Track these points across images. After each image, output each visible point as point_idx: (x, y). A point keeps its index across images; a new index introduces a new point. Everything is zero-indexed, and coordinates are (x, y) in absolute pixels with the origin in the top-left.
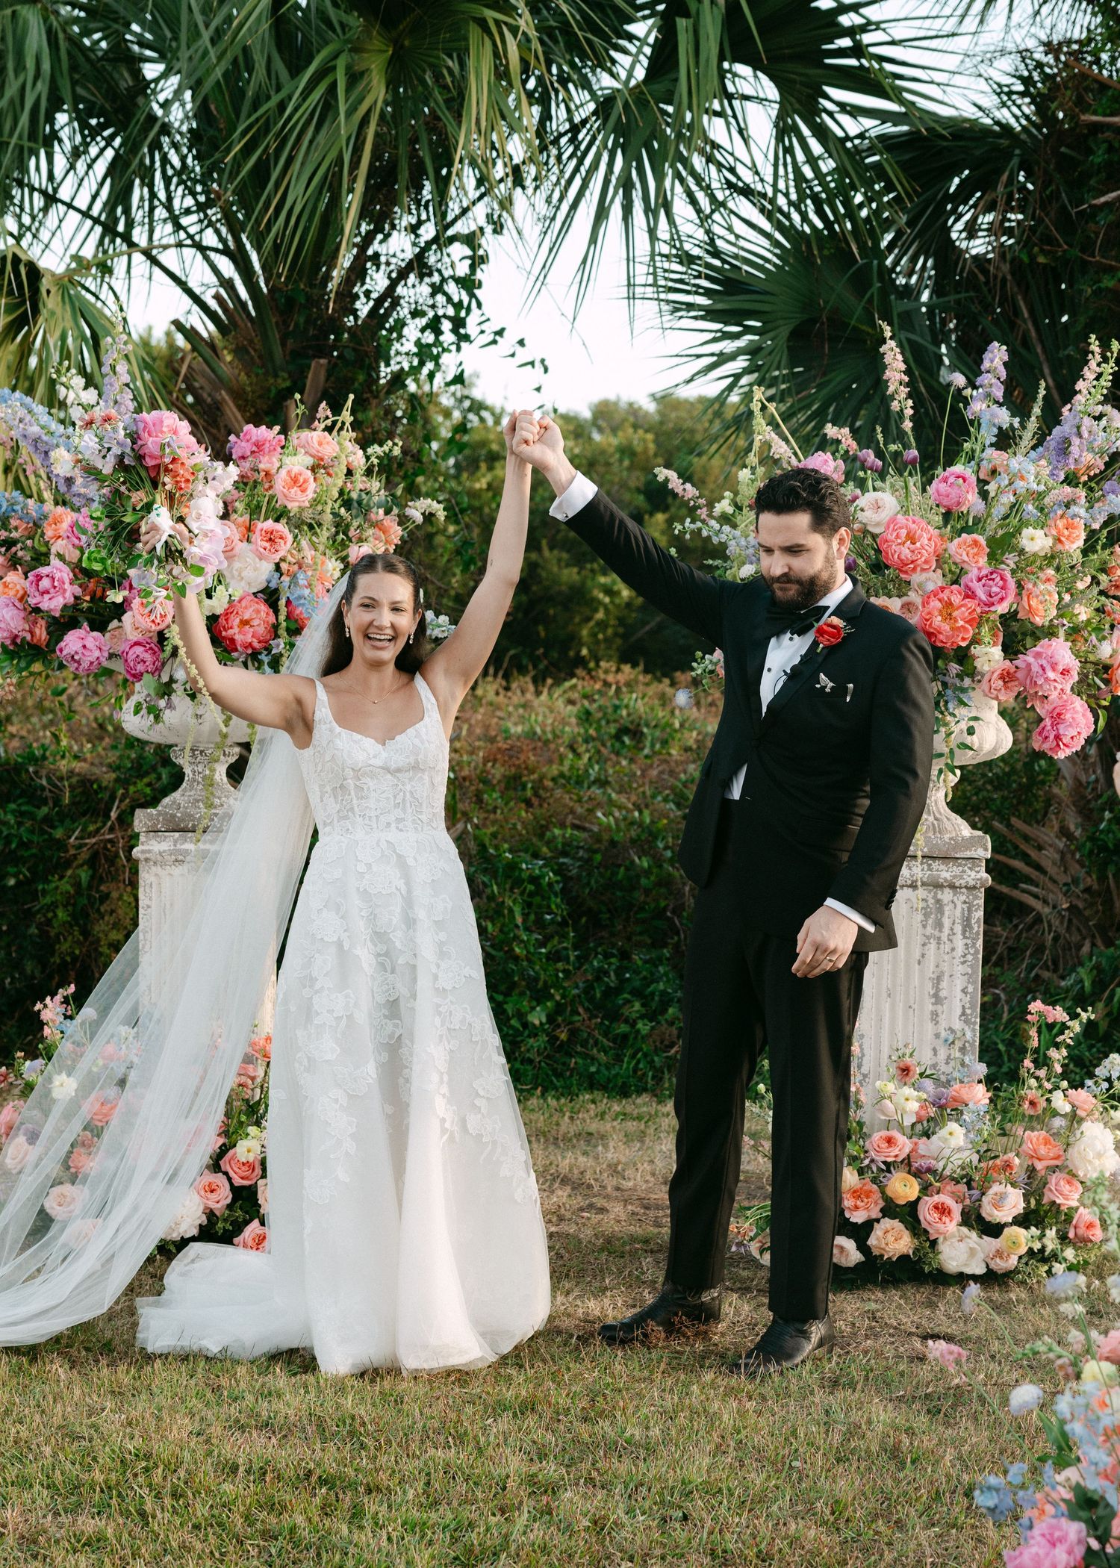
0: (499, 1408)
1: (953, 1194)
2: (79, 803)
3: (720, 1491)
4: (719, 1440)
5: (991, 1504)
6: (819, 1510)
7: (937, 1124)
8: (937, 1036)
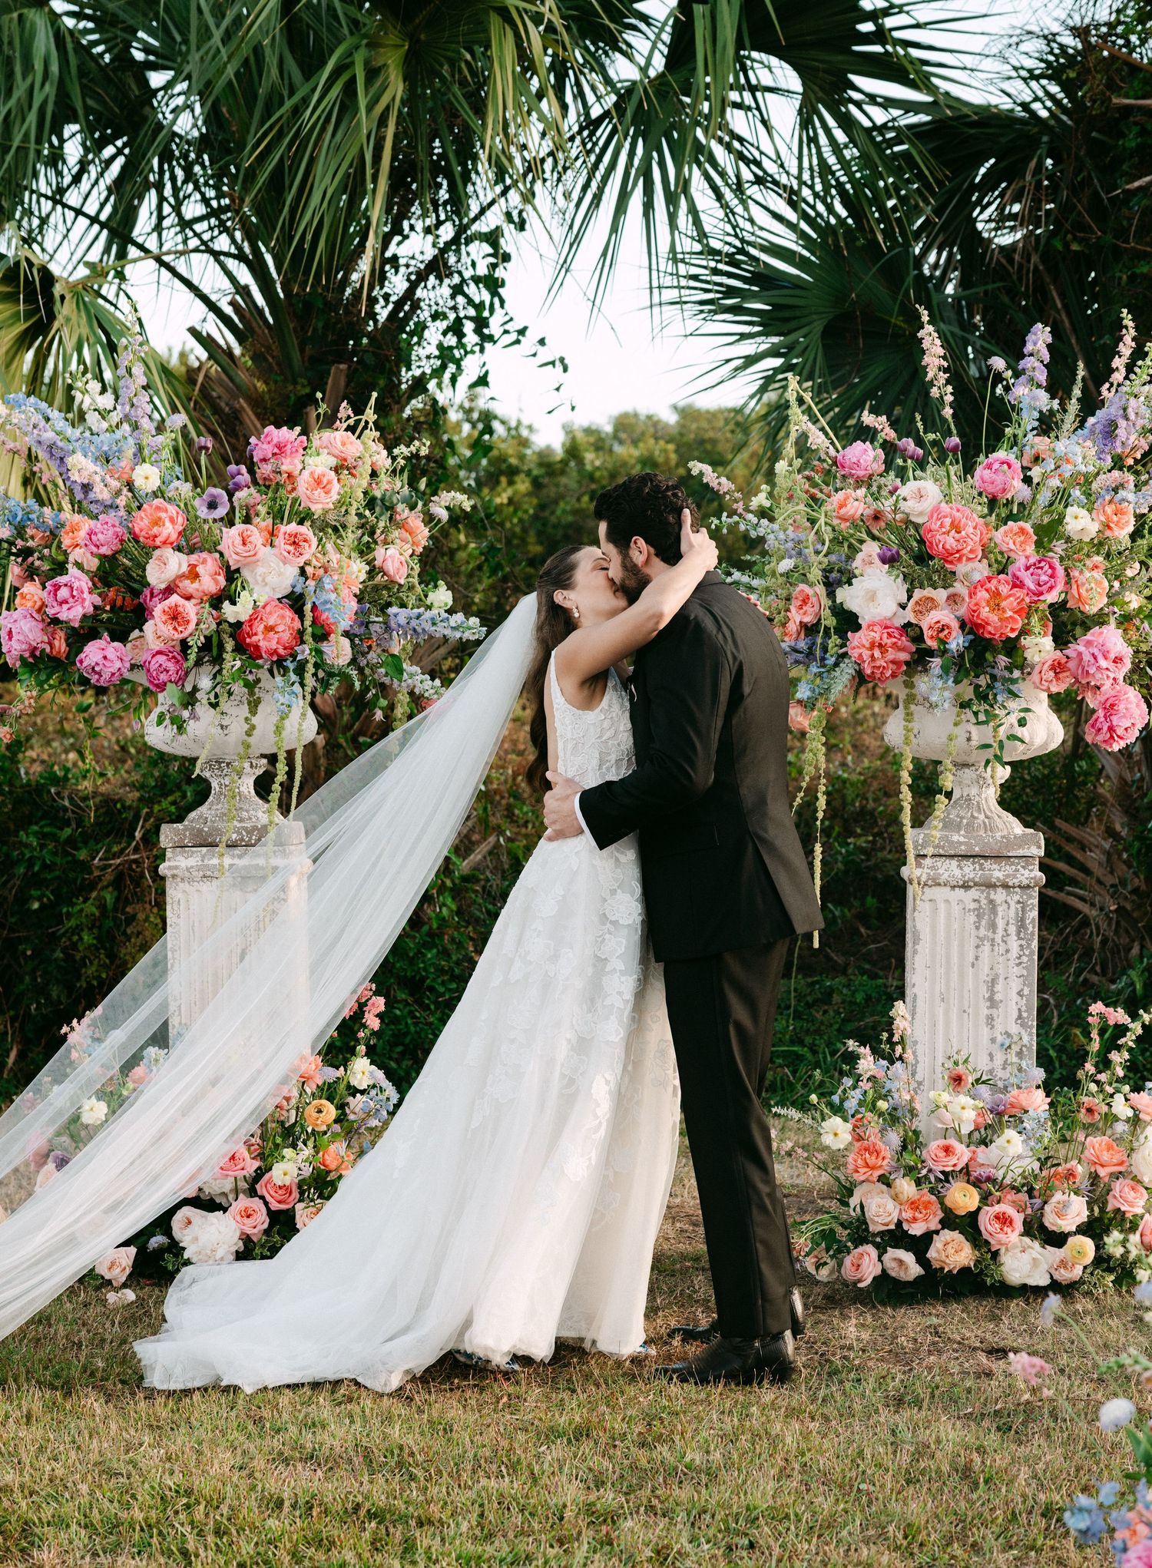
0: (552, 1434)
1: (1014, 1203)
2: (104, 823)
3: (787, 1516)
4: (783, 1463)
5: (1083, 1526)
6: (891, 1534)
7: (994, 1132)
8: (993, 1040)
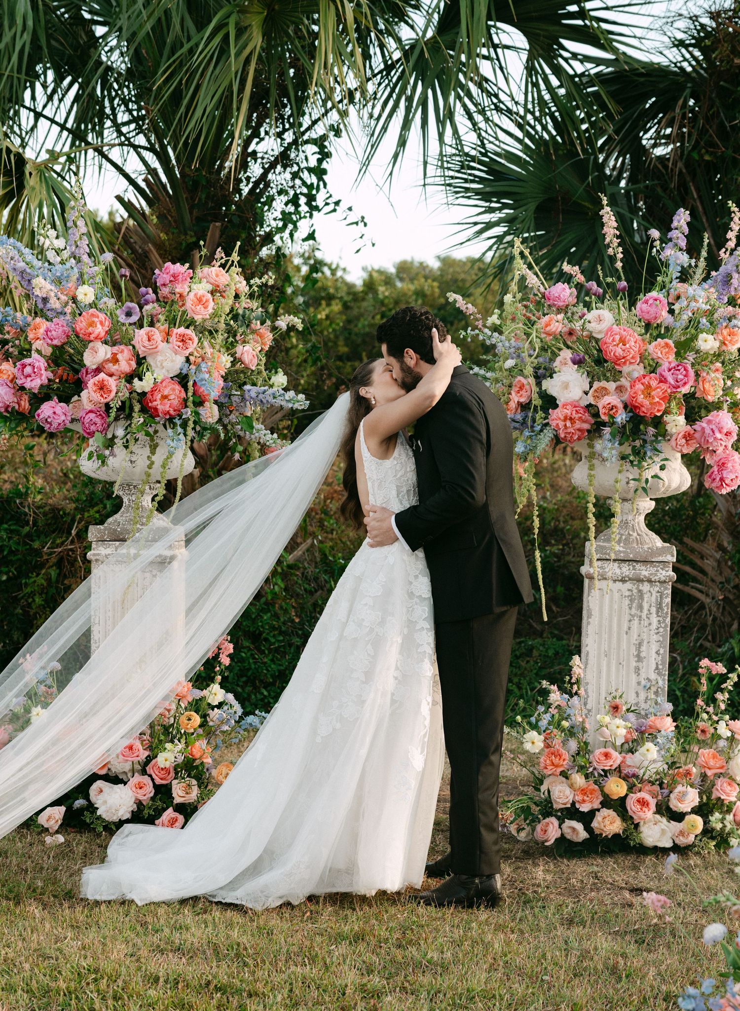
0: (339, 938)
1: (650, 792)
2: (50, 524)
3: (494, 996)
4: (492, 961)
5: (690, 1007)
7: (638, 744)
8: (639, 683)
